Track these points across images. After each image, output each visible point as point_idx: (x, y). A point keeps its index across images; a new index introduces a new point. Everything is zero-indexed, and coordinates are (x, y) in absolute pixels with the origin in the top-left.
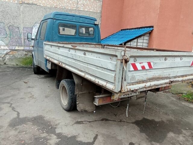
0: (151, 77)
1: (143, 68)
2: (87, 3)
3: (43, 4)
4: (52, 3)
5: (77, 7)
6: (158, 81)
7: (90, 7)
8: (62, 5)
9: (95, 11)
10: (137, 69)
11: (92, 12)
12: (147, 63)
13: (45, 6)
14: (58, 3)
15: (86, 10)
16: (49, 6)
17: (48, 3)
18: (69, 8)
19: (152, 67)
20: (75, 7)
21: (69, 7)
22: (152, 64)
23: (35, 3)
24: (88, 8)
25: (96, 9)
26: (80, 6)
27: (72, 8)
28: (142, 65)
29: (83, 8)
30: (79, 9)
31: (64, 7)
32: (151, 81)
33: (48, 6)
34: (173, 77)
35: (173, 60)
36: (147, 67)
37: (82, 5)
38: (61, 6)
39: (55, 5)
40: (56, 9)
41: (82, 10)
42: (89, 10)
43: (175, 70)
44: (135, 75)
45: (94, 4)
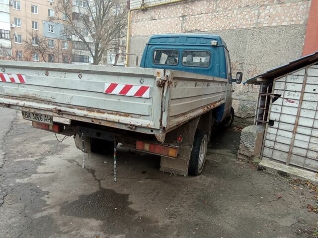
0: (23, 94)
1: (12, 80)
2: (277, 12)
3: (207, 28)
4: (219, 24)
5: (257, 23)
6: (38, 103)
7: (283, 17)
8: (234, 25)
9: (293, 23)
10: (5, 80)
11: (286, 26)
12: (17, 75)
13: (210, 30)
14: (228, 22)
15: (274, 24)
16: (215, 29)
17: (214, 26)
18: (244, 27)
19: (25, 81)
20: (254, 22)
21: (244, 25)
22: (24, 77)
23: (199, 29)
24: (279, 21)
25: (294, 19)
26: (262, 20)
27: (248, 26)
28: (11, 76)
29: (267, 22)
30: (261, 26)
31: (236, 27)
32: (27, 99)
33: (213, 30)
34: (66, 106)
35: (64, 76)
36: (17, 80)
37: (268, 17)
38: (231, 25)
39: (223, 26)
40: (225, 31)
41: (267, 25)
42: (279, 24)
43: (66, 93)
44: (4, 86)
45: (291, 10)
